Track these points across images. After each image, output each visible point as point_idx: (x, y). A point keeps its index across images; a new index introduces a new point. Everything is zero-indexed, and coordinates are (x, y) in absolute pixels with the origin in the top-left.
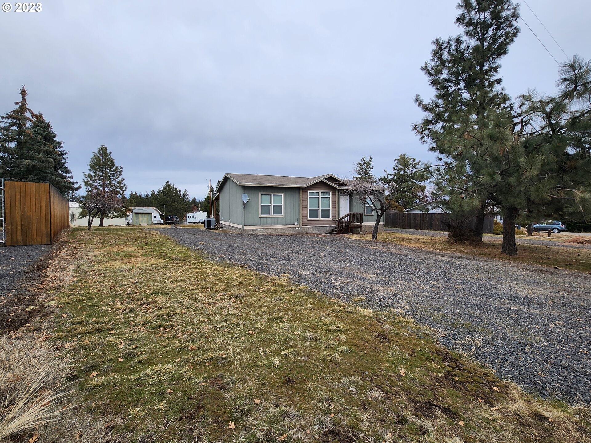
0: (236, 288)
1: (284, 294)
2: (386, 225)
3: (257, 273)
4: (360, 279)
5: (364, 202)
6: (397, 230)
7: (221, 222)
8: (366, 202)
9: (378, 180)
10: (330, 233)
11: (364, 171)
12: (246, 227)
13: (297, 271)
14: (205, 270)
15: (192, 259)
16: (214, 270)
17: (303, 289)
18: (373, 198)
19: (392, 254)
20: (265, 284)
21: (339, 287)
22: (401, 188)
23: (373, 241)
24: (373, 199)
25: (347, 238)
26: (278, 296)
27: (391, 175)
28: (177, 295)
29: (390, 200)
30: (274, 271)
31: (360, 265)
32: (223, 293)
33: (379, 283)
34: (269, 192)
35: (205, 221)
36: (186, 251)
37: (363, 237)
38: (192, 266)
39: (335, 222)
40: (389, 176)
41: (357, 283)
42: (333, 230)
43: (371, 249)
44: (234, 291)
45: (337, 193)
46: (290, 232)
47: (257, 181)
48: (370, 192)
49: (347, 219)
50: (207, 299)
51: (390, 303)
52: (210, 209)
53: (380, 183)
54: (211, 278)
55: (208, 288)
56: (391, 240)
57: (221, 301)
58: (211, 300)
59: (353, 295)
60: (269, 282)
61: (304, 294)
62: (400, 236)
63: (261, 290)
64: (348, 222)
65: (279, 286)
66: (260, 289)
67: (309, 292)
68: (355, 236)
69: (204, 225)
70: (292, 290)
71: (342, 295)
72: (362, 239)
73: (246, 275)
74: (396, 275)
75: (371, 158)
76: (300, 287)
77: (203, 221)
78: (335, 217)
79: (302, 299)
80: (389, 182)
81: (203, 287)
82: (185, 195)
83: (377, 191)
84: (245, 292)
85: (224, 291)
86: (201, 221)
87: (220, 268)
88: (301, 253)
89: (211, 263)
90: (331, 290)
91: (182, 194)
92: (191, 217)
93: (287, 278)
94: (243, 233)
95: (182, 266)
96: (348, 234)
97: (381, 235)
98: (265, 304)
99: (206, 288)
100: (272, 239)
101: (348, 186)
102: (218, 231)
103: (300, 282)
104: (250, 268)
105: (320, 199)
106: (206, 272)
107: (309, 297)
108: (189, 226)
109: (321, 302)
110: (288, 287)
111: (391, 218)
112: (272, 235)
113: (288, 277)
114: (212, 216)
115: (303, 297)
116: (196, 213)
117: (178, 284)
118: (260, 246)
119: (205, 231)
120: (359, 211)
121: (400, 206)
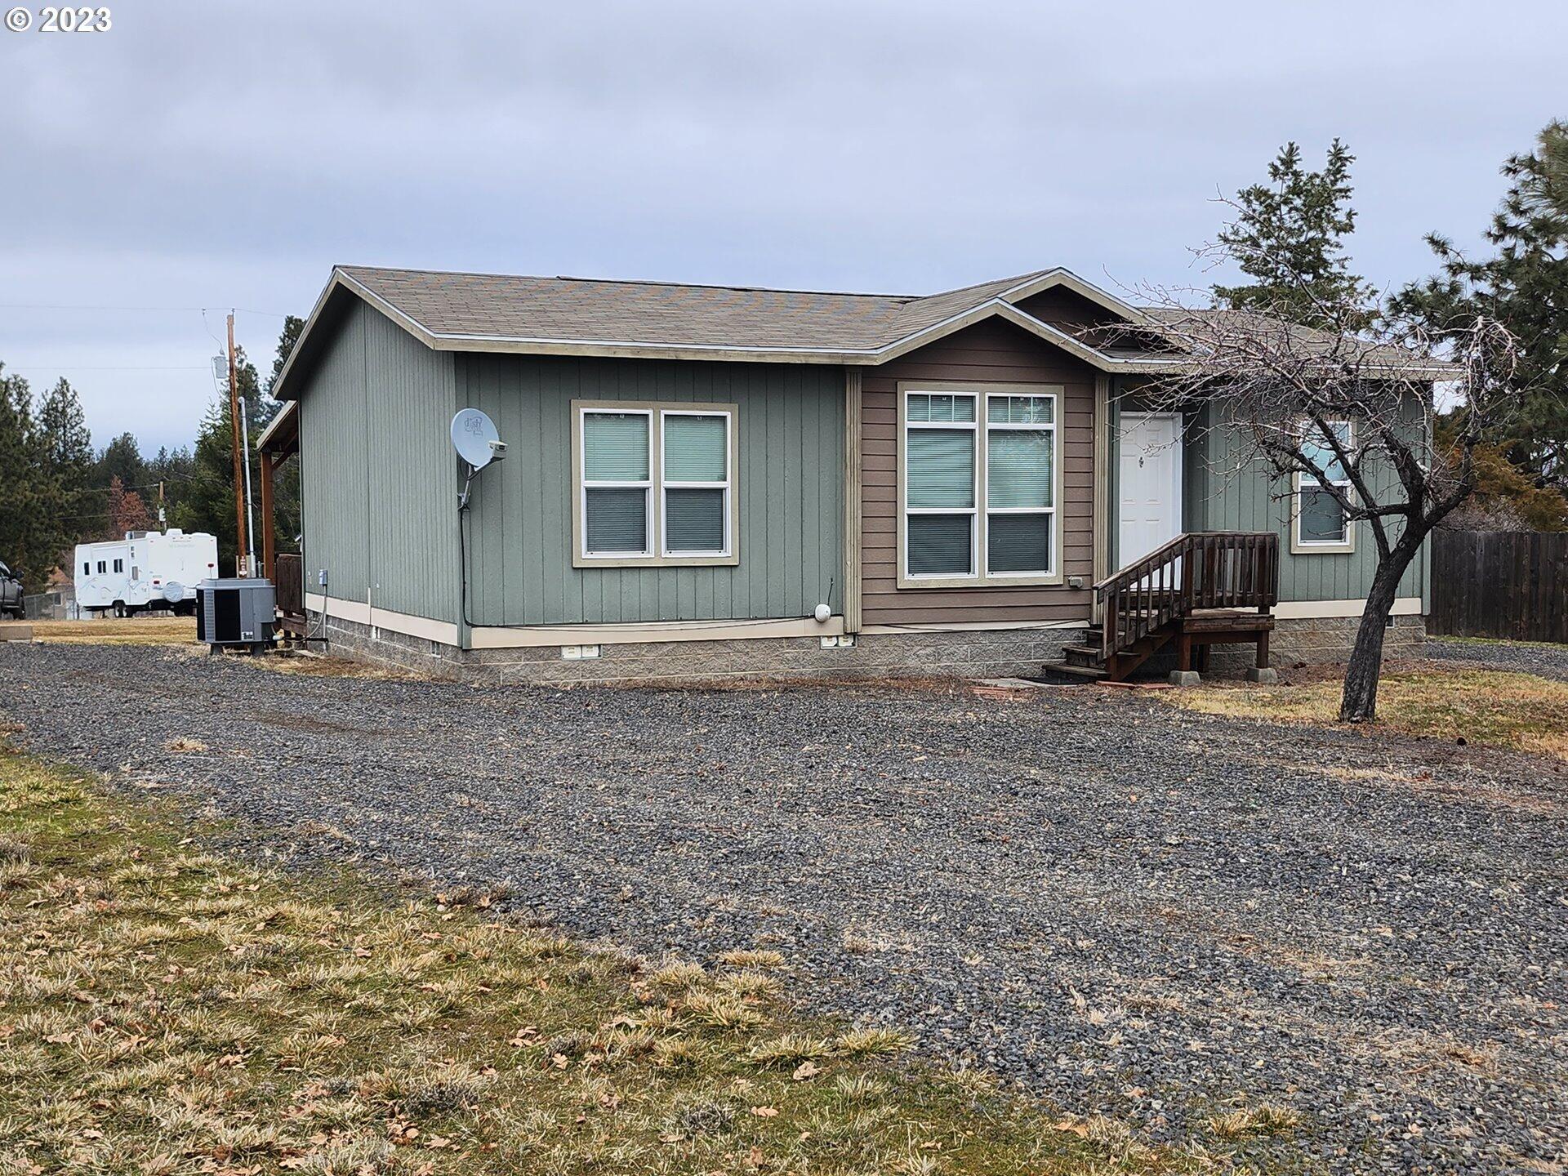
0: (417, 1048)
1: (744, 1086)
2: (1440, 618)
3: (563, 941)
4: (1263, 985)
5: (1283, 459)
6: (1513, 655)
7: (312, 602)
8: (1302, 459)
9: (1384, 308)
10: (1051, 674)
11: (1288, 248)
12: (481, 638)
13: (831, 932)
14: (206, 926)
15: (114, 853)
16: (272, 923)
17: (874, 1048)
18: (1347, 432)
19: (1479, 816)
20: (618, 1020)
21: (1117, 1037)
22: (1550, 364)
23: (1346, 727)
24: (1348, 440)
25: (1166, 707)
26: (704, 1100)
27: (1476, 272)
28: (17, 1097)
29: (1471, 443)
30: (674, 934)
31: (1257, 891)
32: (335, 1080)
33: (1393, 1010)
34: (637, 396)
35: (200, 593)
36: (78, 801)
37: (1278, 701)
38: (120, 903)
39: (1081, 598)
40: (1464, 278)
41: (1241, 1010)
42: (1069, 653)
43: (1333, 784)
44: (406, 1066)
45: (1102, 402)
46: (779, 670)
47: (555, 324)
48: (1331, 389)
49: (1171, 577)
50: (220, 1122)
51: (1468, 1149)
52: (234, 516)
53: (1402, 326)
54: (248, 983)
55: (231, 1046)
56: (1475, 722)
57: (320, 1138)
58: (248, 1129)
59: (1211, 1092)
60: (641, 1004)
61: (879, 1088)
62: (1537, 697)
63: (591, 1058)
64: (1178, 597)
65: (713, 1032)
66: (581, 1055)
67: (912, 1071)
68: (1222, 694)
69: (191, 622)
70: (799, 1060)
71: (1134, 1092)
72: (1270, 712)
73: (486, 960)
74: (1513, 962)
75: (1339, 158)
76: (855, 1038)
77: (191, 595)
78: (1082, 568)
79: (864, 1121)
80: (1467, 321)
81: (193, 1043)
82: (58, 414)
83: (1377, 384)
84: (482, 1070)
85: (338, 1069)
86: (174, 598)
87: (310, 913)
88: (855, 809)
89: (248, 882)
90: (1063, 1061)
91: (35, 410)
92: (102, 567)
93: (761, 980)
94: (466, 676)
95: (50, 904)
96: (1176, 682)
97: (1405, 685)
98: (618, 1154)
99: (214, 1049)
100: (658, 714)
101: (1176, 351)
102: (294, 663)
103: (850, 1003)
104: (515, 913)
105: (982, 441)
106: (211, 943)
107: (909, 1105)
108: (90, 632)
109: (994, 1137)
110: (773, 1034)
111: (1472, 574)
112: (661, 690)
113: (769, 973)
114: (249, 564)
115: (871, 1102)
116: (137, 543)
117: (25, 1022)
118: (578, 762)
119: (202, 665)
120: (1253, 525)
121: (1540, 485)
